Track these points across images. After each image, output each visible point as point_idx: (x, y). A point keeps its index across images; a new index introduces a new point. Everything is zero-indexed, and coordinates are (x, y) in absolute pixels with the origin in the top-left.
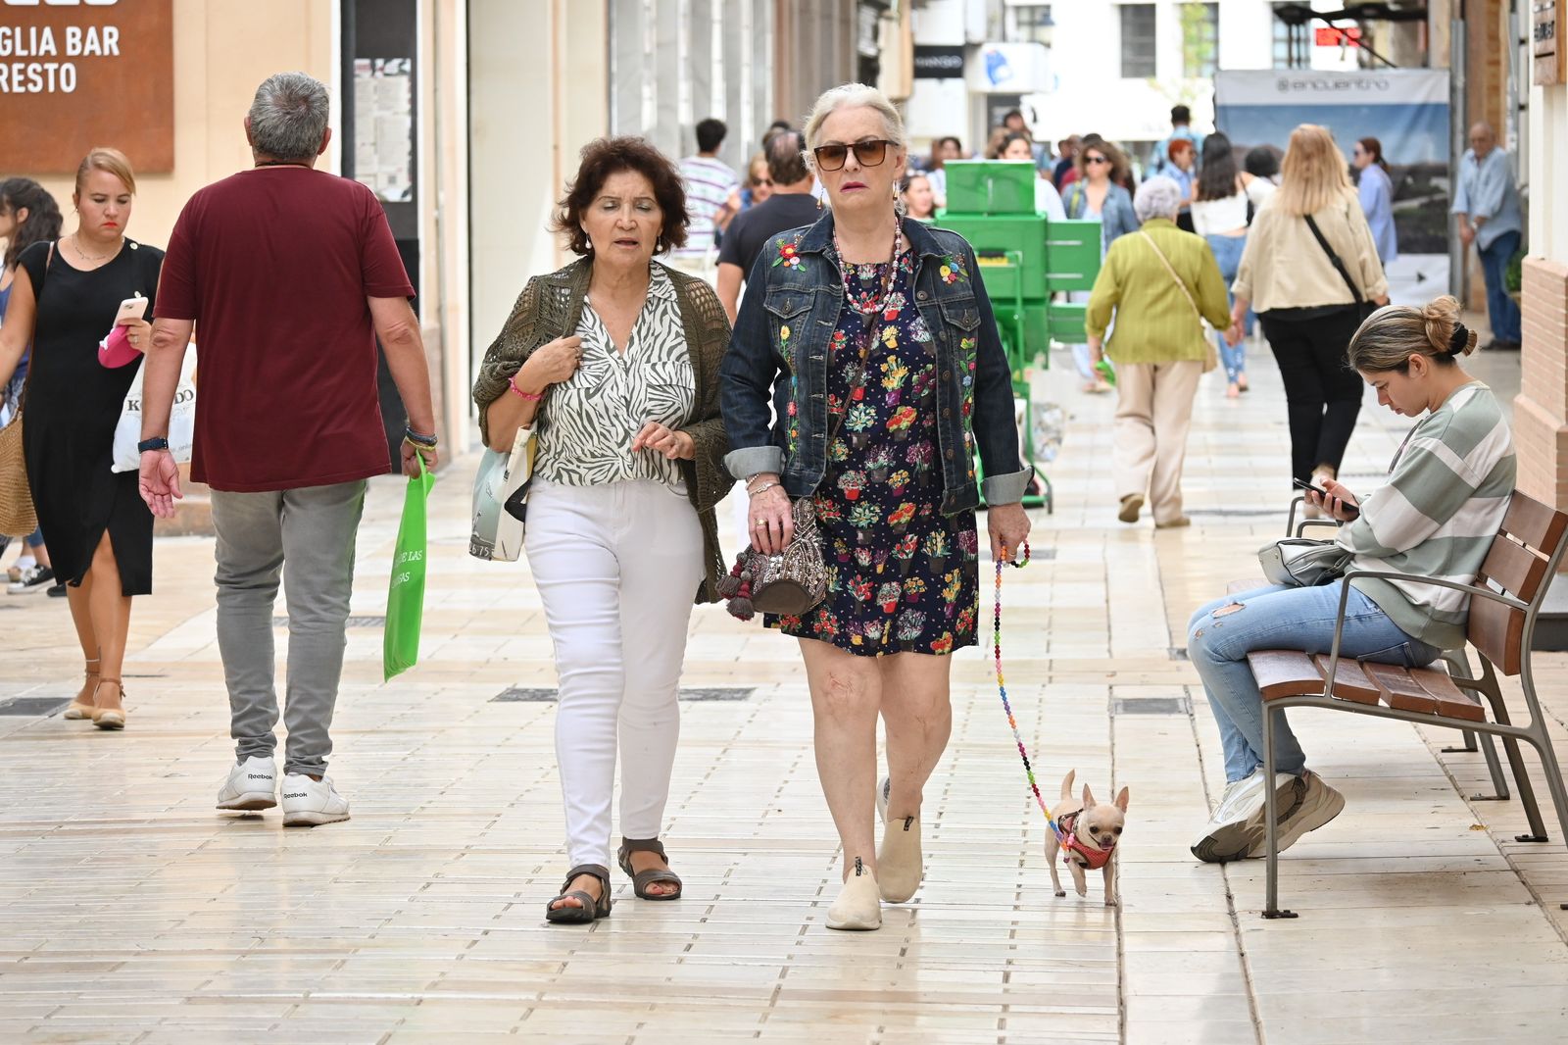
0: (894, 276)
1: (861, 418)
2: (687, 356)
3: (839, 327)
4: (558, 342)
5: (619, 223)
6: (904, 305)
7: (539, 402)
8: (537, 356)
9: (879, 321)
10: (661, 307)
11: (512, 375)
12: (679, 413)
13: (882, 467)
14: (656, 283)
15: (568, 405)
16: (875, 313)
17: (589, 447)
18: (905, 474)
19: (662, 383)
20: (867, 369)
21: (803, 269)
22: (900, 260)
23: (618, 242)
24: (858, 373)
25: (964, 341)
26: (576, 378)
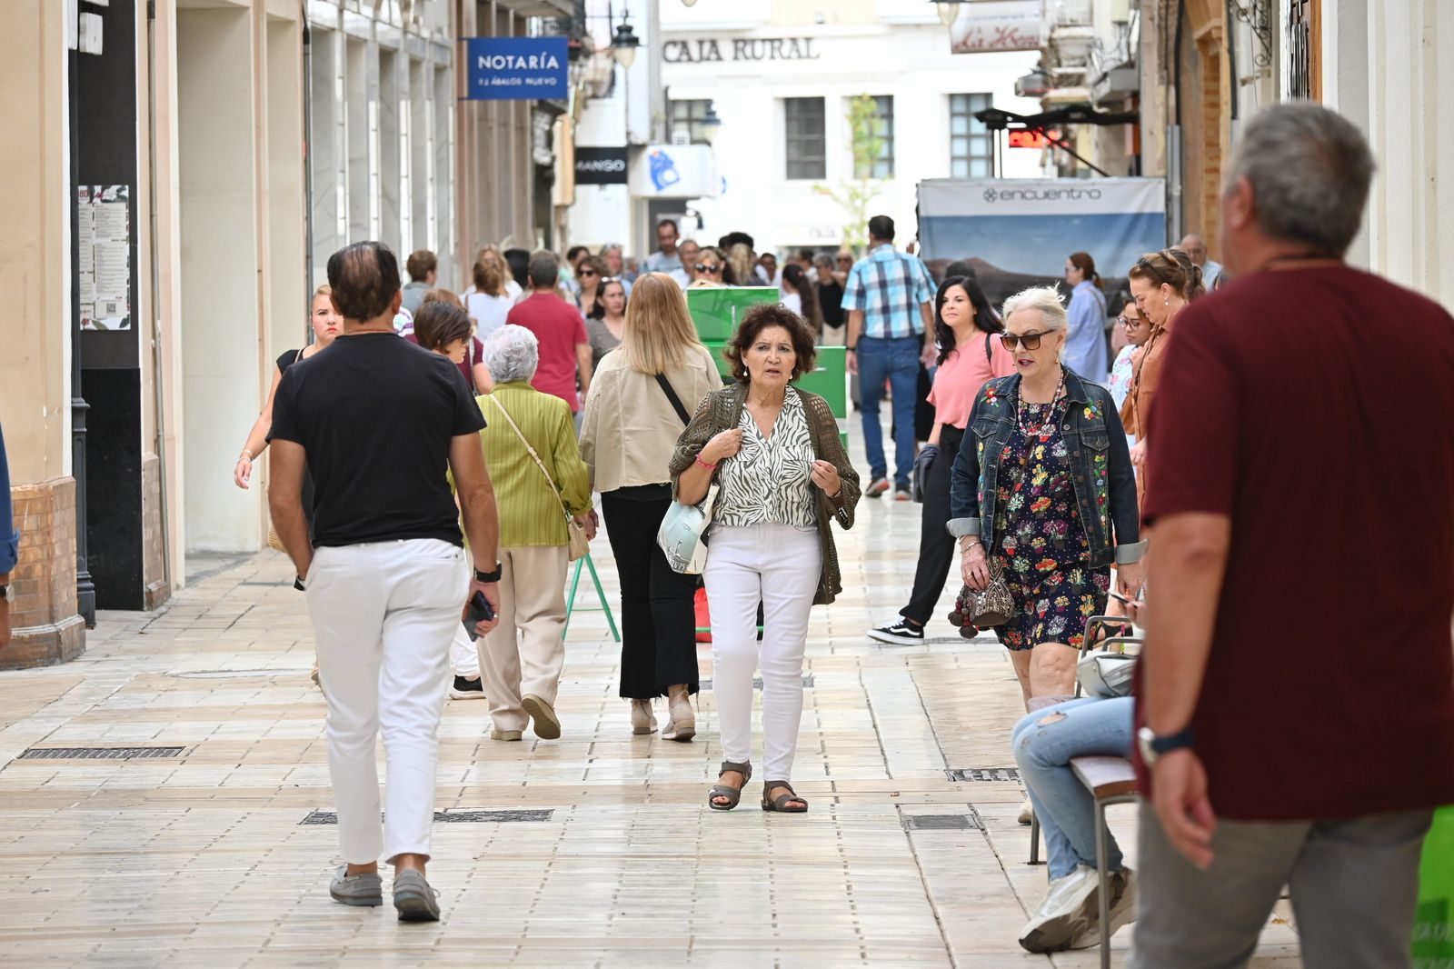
0: (1052, 412)
1: (1016, 503)
2: (810, 442)
3: (1008, 445)
4: (728, 431)
5: (769, 359)
6: (1054, 433)
7: (715, 470)
8: (715, 440)
9: (1035, 441)
10: (793, 411)
11: (698, 452)
12: (803, 478)
13: (1027, 535)
14: (789, 396)
15: (733, 472)
16: (1034, 436)
17: (746, 498)
18: (1043, 540)
19: (793, 459)
20: (1026, 472)
21: (997, 406)
22: (1057, 403)
23: (768, 371)
24: (1020, 474)
25: (1097, 457)
26: (738, 456)
